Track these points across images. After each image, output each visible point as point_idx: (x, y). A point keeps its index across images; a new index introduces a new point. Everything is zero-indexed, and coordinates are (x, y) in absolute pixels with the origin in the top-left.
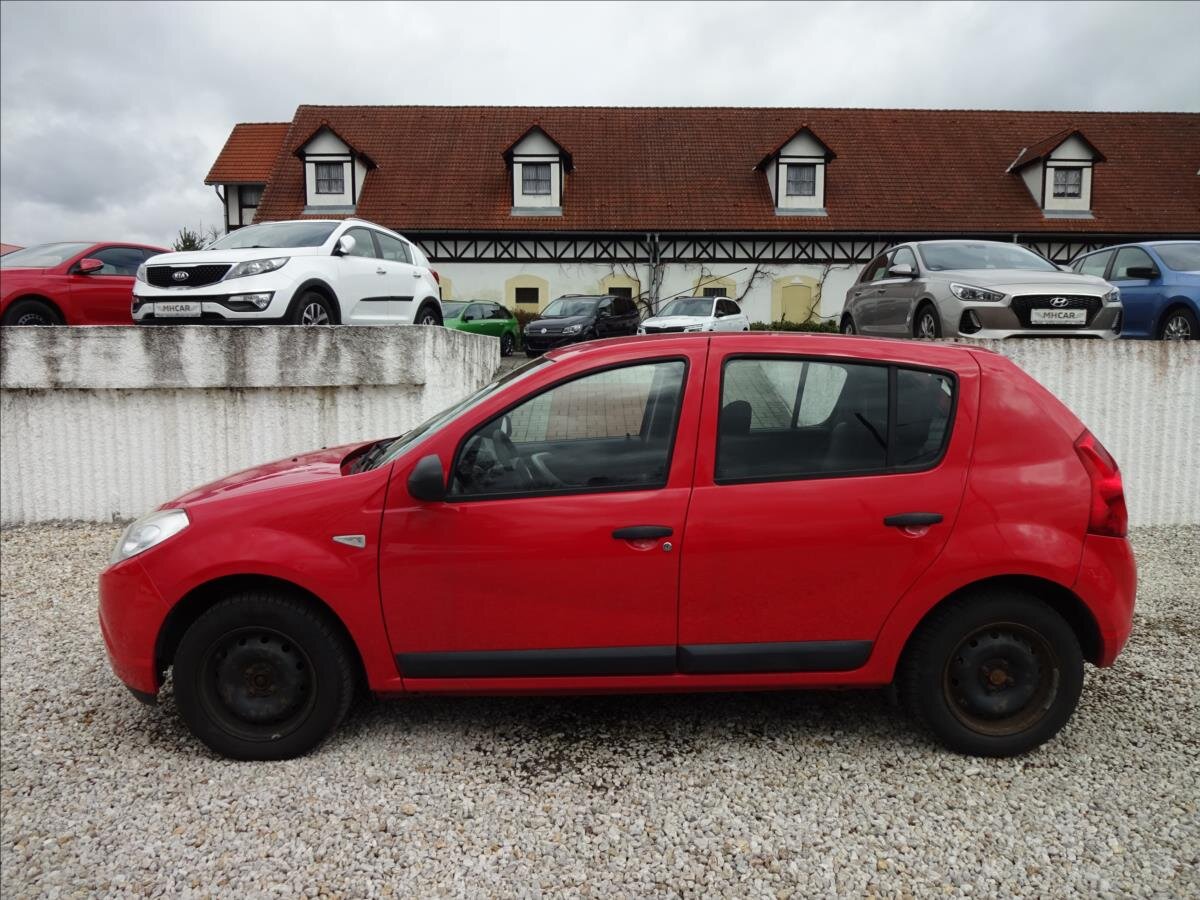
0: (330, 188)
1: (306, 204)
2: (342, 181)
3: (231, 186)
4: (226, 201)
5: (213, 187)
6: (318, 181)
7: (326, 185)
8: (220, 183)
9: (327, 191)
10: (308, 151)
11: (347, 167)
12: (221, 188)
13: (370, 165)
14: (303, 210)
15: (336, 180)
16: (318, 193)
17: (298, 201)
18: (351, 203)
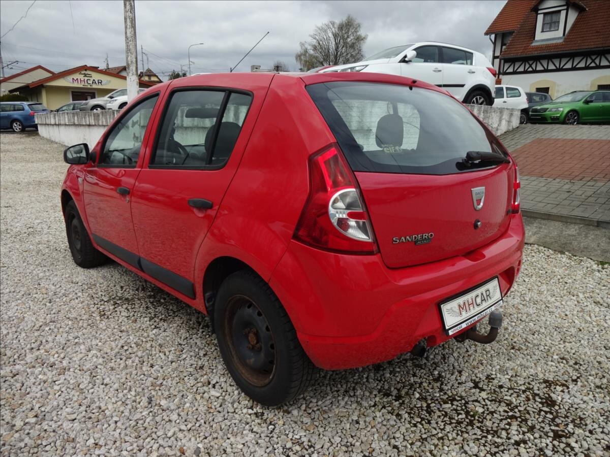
0: (550, 28)
1: (534, 39)
2: (559, 22)
3: (498, 34)
4: (495, 43)
5: (488, 36)
6: (543, 24)
7: (548, 26)
8: (492, 33)
9: (548, 30)
10: (540, 8)
11: (563, 13)
12: (493, 36)
13: (580, 10)
14: (532, 43)
15: (555, 22)
16: (543, 31)
17: (531, 38)
18: (562, 35)
